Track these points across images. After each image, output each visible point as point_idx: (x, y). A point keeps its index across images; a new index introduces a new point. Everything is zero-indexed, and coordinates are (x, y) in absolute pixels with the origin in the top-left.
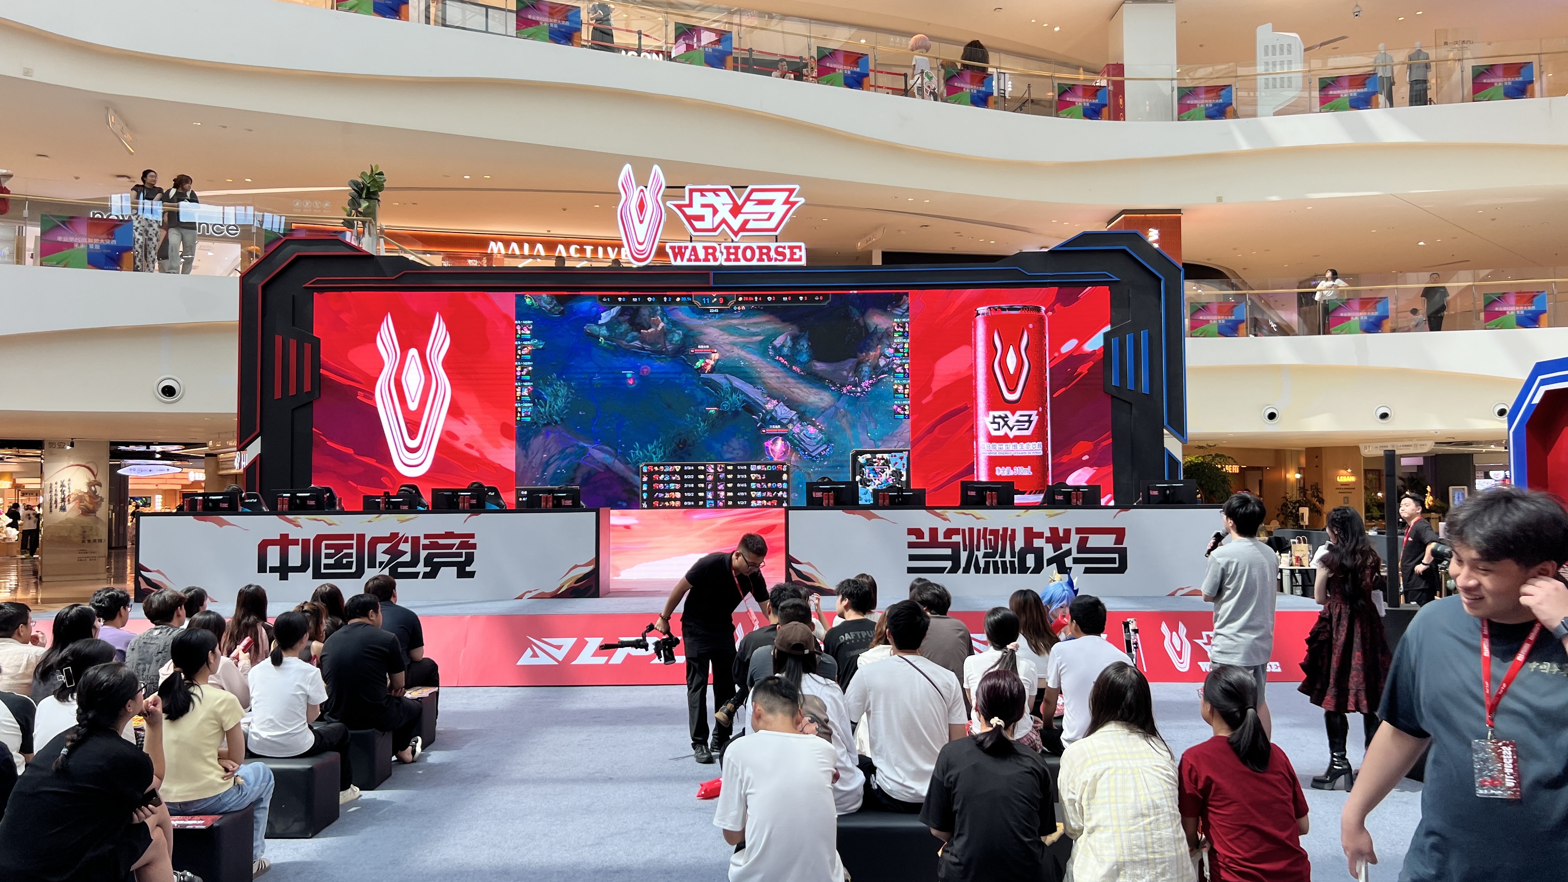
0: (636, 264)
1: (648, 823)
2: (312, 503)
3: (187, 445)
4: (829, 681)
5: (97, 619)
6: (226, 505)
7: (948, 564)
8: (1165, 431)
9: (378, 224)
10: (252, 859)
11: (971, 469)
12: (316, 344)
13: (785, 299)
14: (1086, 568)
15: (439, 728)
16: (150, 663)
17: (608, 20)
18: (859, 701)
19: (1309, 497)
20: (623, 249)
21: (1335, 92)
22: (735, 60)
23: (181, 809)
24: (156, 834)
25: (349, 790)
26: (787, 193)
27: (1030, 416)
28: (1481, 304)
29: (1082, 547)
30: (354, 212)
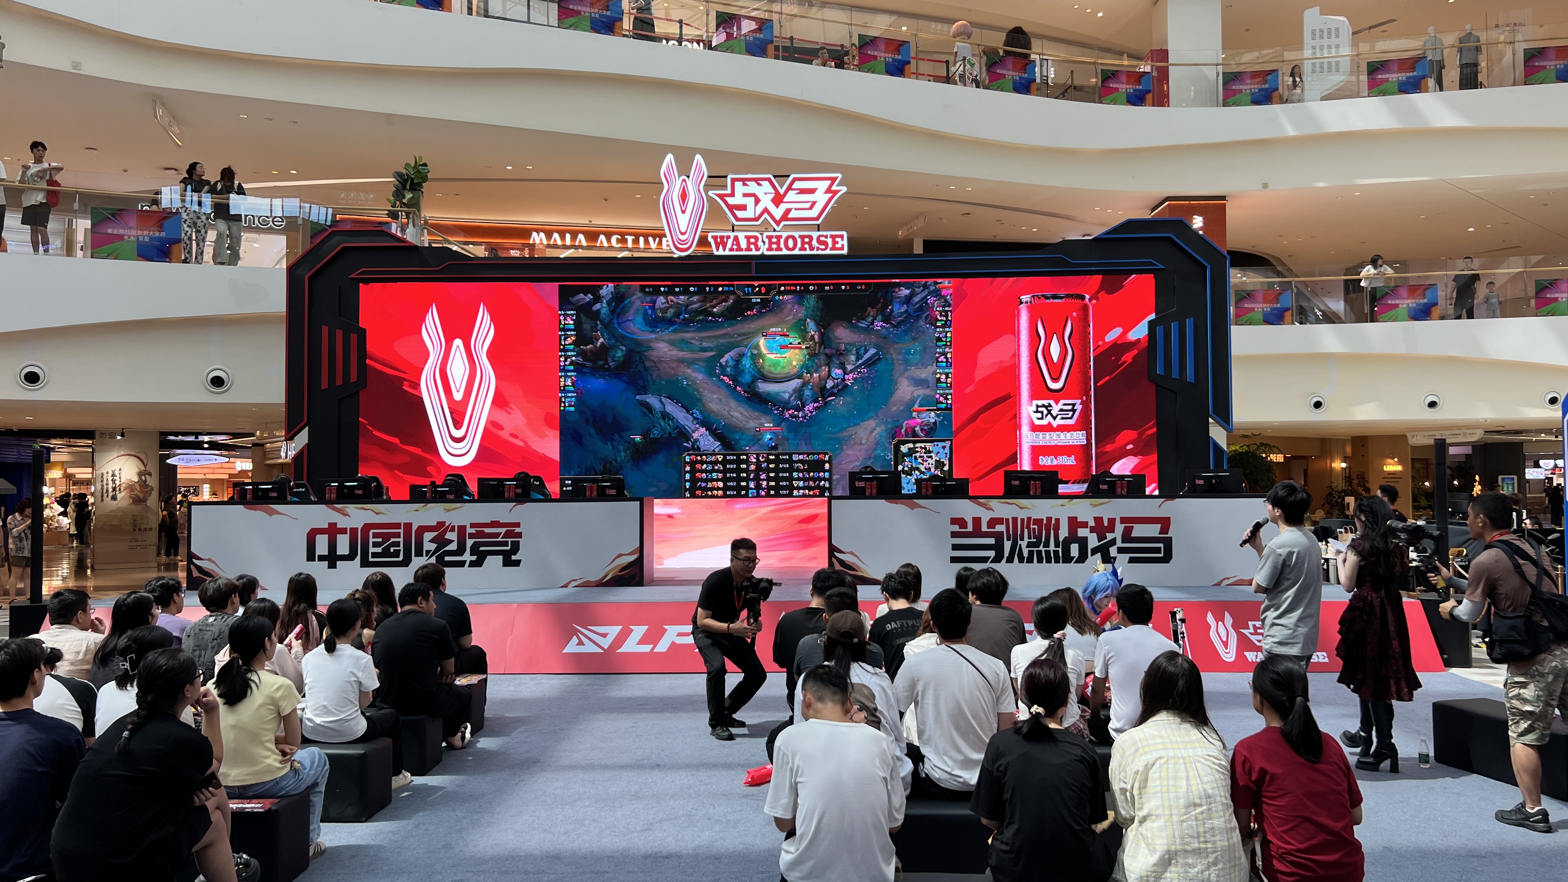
0: (677, 254)
1: (696, 810)
2: (360, 492)
3: (235, 435)
4: (878, 670)
5: (155, 606)
6: (275, 494)
7: (992, 554)
8: (1211, 420)
9: (422, 215)
10: (308, 842)
11: (1013, 458)
12: (362, 333)
13: (827, 288)
14: (1131, 558)
15: (487, 714)
16: (205, 650)
17: (649, 9)
18: (907, 691)
19: (1355, 486)
20: (664, 240)
21: (1384, 76)
22: (777, 48)
23: (241, 793)
24: (216, 816)
25: (401, 776)
26: (829, 182)
27: (1074, 405)
28: (1532, 291)
29: (1127, 536)
30: (398, 203)
